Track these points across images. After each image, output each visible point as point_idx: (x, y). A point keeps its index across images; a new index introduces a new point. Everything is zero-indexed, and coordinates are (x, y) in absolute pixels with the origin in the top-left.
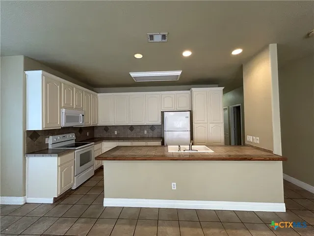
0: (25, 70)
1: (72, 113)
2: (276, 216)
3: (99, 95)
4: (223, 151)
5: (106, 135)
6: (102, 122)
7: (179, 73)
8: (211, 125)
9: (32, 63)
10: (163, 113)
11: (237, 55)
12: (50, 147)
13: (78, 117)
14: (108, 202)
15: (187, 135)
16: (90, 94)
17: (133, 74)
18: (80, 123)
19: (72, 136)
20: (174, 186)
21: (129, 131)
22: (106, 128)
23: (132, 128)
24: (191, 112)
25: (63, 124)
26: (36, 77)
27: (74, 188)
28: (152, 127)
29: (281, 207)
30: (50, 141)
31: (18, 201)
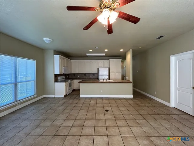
0: (54, 55)
3: (72, 61)
5: (74, 77)
6: (73, 72)
7: (104, 54)
8: (117, 74)
10: (98, 69)
12: (59, 80)
13: (67, 70)
14: (81, 96)
15: (107, 77)
17: (87, 54)
18: (68, 72)
19: (64, 77)
20: (101, 91)
21: (84, 76)
22: (74, 74)
23: (85, 74)
24: (109, 68)
25: (63, 73)
26: (57, 57)
27: (68, 94)
28: (94, 74)
29: (132, 96)
30: (59, 78)
31: (53, 96)
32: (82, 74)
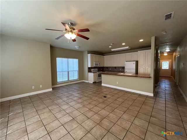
1: (97, 63)
2: (150, 97)
4: (135, 75)
5: (107, 70)
8: (147, 67)
9: (89, 52)
11: (141, 42)
13: (98, 64)
16: (101, 57)
17: (112, 50)
18: (98, 66)
19: (97, 69)
20: (117, 83)
21: (114, 69)
22: (107, 68)
23: (115, 68)
25: (94, 66)
26: (89, 55)
29: (152, 95)
30: (92, 70)
31: (87, 81)
32: (113, 67)
